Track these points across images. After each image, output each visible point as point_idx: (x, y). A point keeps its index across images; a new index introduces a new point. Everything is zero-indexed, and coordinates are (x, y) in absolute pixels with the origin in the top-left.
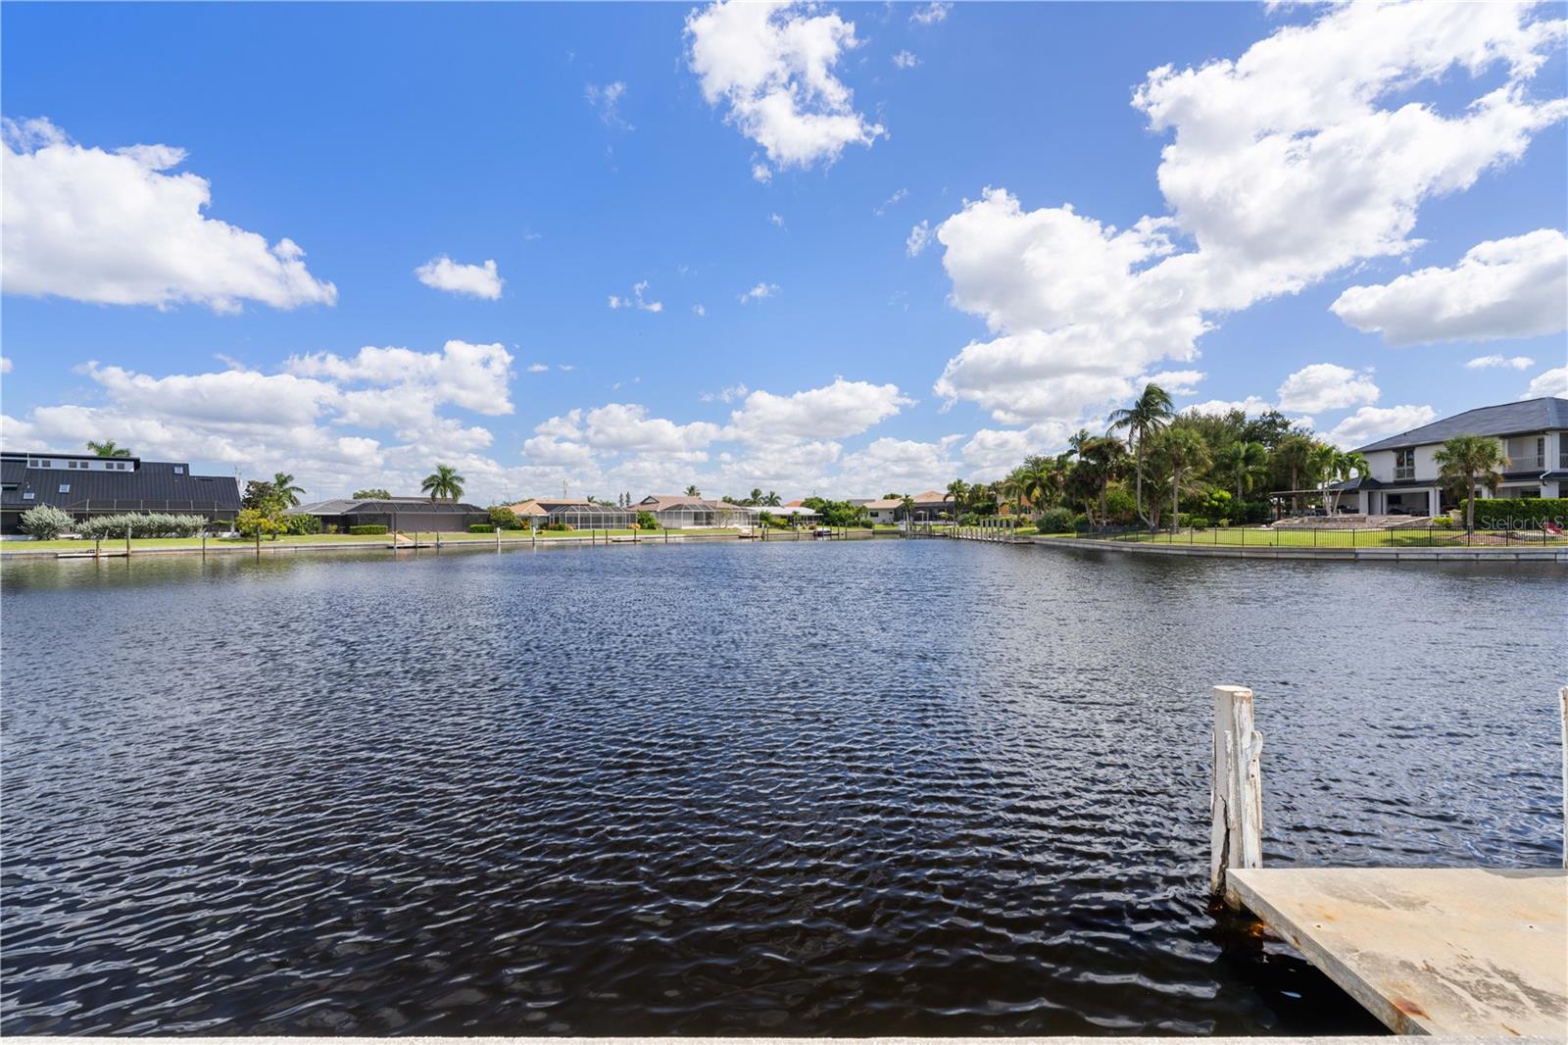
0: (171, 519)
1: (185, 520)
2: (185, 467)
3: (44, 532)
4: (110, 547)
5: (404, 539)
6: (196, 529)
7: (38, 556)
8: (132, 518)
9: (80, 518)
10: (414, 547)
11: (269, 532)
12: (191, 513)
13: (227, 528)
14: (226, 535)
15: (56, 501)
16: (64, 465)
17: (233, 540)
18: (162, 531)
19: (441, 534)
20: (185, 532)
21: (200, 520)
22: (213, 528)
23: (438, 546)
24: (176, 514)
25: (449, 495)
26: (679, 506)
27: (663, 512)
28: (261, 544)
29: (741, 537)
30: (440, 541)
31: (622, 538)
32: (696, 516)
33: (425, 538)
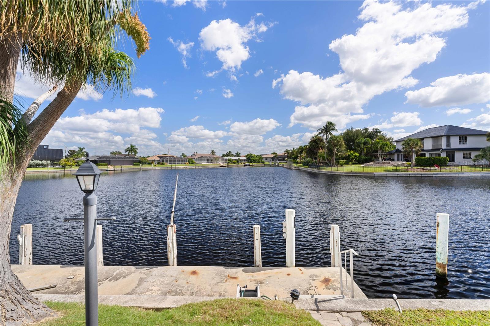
0: (40, 162)
1: (44, 162)
5: (111, 168)
6: (48, 165)
10: (114, 170)
11: (69, 166)
12: (46, 160)
13: (57, 165)
14: (57, 166)
17: (58, 168)
18: (37, 165)
19: (122, 166)
20: (43, 166)
21: (49, 162)
22: (53, 164)
23: (121, 170)
24: (42, 160)
25: (133, 153)
26: (201, 157)
27: (197, 159)
28: (66, 169)
29: (220, 166)
30: (122, 168)
31: (181, 167)
32: (208, 160)
33: (118, 167)
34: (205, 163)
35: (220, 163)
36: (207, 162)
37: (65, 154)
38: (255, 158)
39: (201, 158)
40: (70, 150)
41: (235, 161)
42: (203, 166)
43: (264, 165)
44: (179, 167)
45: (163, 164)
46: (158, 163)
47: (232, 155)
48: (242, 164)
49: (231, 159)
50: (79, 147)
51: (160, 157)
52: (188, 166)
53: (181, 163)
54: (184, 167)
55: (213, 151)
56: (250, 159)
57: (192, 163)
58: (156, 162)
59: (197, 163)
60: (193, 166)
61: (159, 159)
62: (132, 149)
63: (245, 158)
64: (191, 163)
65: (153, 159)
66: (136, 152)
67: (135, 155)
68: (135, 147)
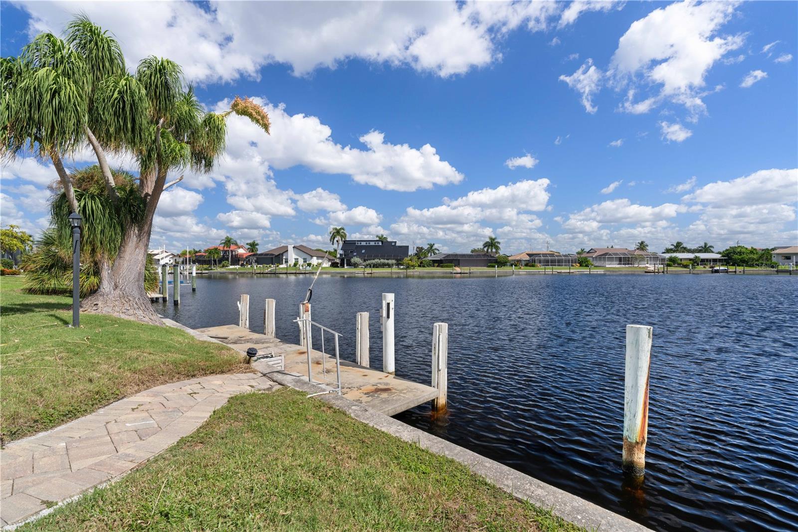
0: (386, 261)
1: (390, 262)
2: (395, 242)
3: (355, 265)
4: (368, 270)
5: (458, 270)
6: (393, 265)
7: (352, 273)
8: (376, 261)
9: (365, 261)
10: (460, 273)
11: (412, 266)
12: (392, 259)
13: (402, 265)
14: (402, 267)
15: (360, 255)
16: (363, 244)
17: (403, 269)
18: (383, 265)
19: (472, 268)
20: (389, 266)
21: (394, 261)
22: (398, 265)
23: (470, 273)
24: (388, 260)
25: (494, 250)
26: (606, 254)
27: (596, 257)
28: (408, 271)
29: (646, 272)
30: (471, 271)
31: (563, 271)
32: (620, 260)
33: (466, 269)
34: (615, 265)
35: (647, 265)
36: (619, 264)
37: (412, 252)
38: (745, 257)
39: (605, 256)
40: (417, 248)
41: (684, 263)
42: (609, 270)
43: (777, 271)
44: (559, 271)
45: (533, 266)
46: (526, 265)
47: (685, 250)
48: (704, 269)
49: (675, 258)
50: (429, 243)
51: (529, 255)
52: (576, 270)
53: (565, 265)
54: (568, 271)
55: (642, 243)
56: (730, 258)
57: (587, 266)
58: (523, 263)
59: (596, 265)
60: (586, 271)
61: (528, 258)
62: (492, 244)
63: (718, 256)
64: (584, 265)
65: (518, 258)
66: (497, 248)
67: (496, 252)
68: (496, 241)
